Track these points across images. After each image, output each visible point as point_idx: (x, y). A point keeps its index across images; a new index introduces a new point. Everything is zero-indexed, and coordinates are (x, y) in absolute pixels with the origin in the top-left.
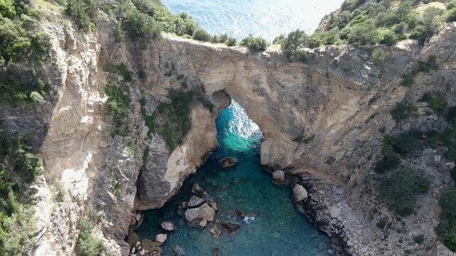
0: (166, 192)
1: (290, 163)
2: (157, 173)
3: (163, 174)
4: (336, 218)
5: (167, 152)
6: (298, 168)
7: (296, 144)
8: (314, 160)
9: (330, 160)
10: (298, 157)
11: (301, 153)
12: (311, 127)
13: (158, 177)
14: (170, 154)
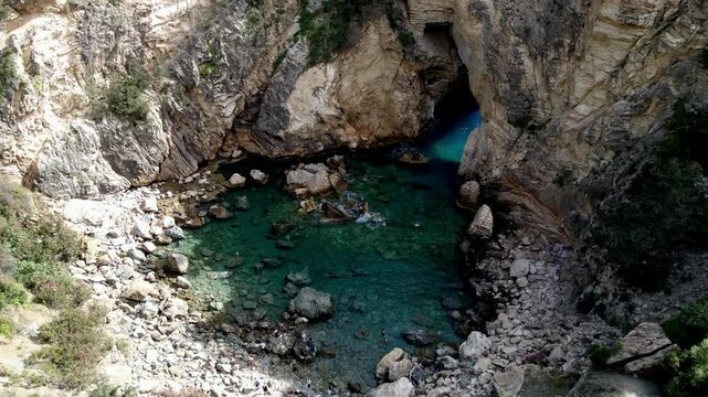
0: (281, 127)
1: (496, 172)
2: (278, 92)
3: (286, 96)
4: (515, 279)
5: (304, 64)
6: (509, 189)
7: (514, 131)
8: (537, 174)
9: (564, 178)
10: (515, 166)
11: (520, 157)
12: (549, 98)
13: (279, 98)
14: (306, 68)
